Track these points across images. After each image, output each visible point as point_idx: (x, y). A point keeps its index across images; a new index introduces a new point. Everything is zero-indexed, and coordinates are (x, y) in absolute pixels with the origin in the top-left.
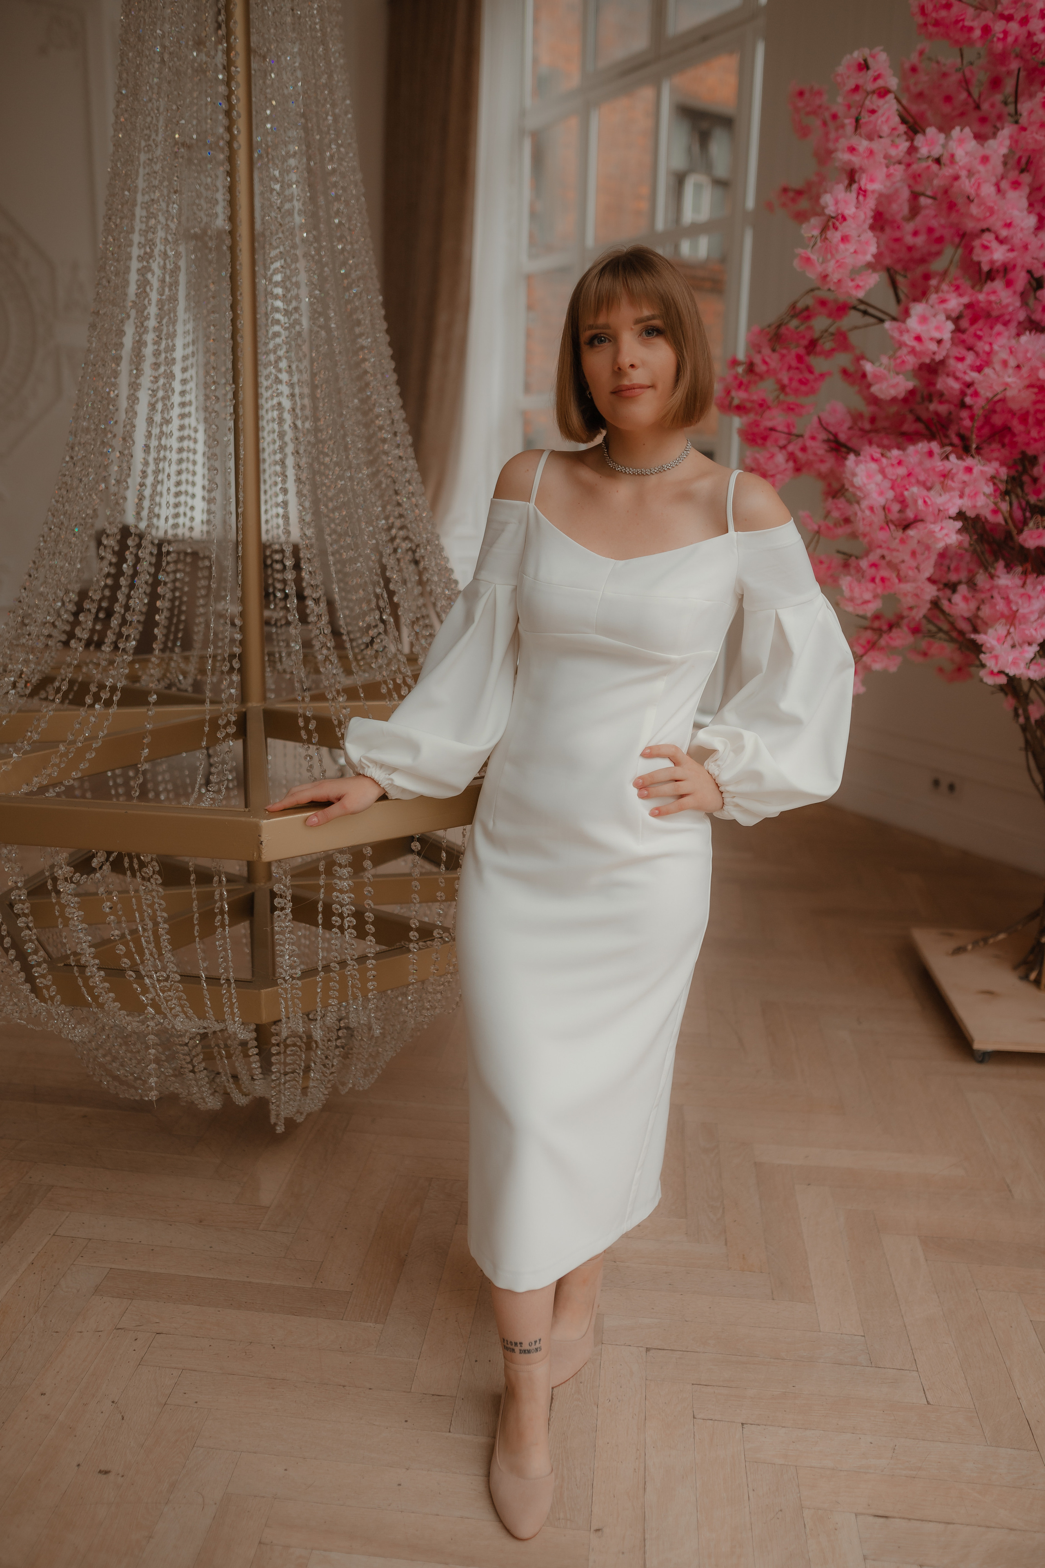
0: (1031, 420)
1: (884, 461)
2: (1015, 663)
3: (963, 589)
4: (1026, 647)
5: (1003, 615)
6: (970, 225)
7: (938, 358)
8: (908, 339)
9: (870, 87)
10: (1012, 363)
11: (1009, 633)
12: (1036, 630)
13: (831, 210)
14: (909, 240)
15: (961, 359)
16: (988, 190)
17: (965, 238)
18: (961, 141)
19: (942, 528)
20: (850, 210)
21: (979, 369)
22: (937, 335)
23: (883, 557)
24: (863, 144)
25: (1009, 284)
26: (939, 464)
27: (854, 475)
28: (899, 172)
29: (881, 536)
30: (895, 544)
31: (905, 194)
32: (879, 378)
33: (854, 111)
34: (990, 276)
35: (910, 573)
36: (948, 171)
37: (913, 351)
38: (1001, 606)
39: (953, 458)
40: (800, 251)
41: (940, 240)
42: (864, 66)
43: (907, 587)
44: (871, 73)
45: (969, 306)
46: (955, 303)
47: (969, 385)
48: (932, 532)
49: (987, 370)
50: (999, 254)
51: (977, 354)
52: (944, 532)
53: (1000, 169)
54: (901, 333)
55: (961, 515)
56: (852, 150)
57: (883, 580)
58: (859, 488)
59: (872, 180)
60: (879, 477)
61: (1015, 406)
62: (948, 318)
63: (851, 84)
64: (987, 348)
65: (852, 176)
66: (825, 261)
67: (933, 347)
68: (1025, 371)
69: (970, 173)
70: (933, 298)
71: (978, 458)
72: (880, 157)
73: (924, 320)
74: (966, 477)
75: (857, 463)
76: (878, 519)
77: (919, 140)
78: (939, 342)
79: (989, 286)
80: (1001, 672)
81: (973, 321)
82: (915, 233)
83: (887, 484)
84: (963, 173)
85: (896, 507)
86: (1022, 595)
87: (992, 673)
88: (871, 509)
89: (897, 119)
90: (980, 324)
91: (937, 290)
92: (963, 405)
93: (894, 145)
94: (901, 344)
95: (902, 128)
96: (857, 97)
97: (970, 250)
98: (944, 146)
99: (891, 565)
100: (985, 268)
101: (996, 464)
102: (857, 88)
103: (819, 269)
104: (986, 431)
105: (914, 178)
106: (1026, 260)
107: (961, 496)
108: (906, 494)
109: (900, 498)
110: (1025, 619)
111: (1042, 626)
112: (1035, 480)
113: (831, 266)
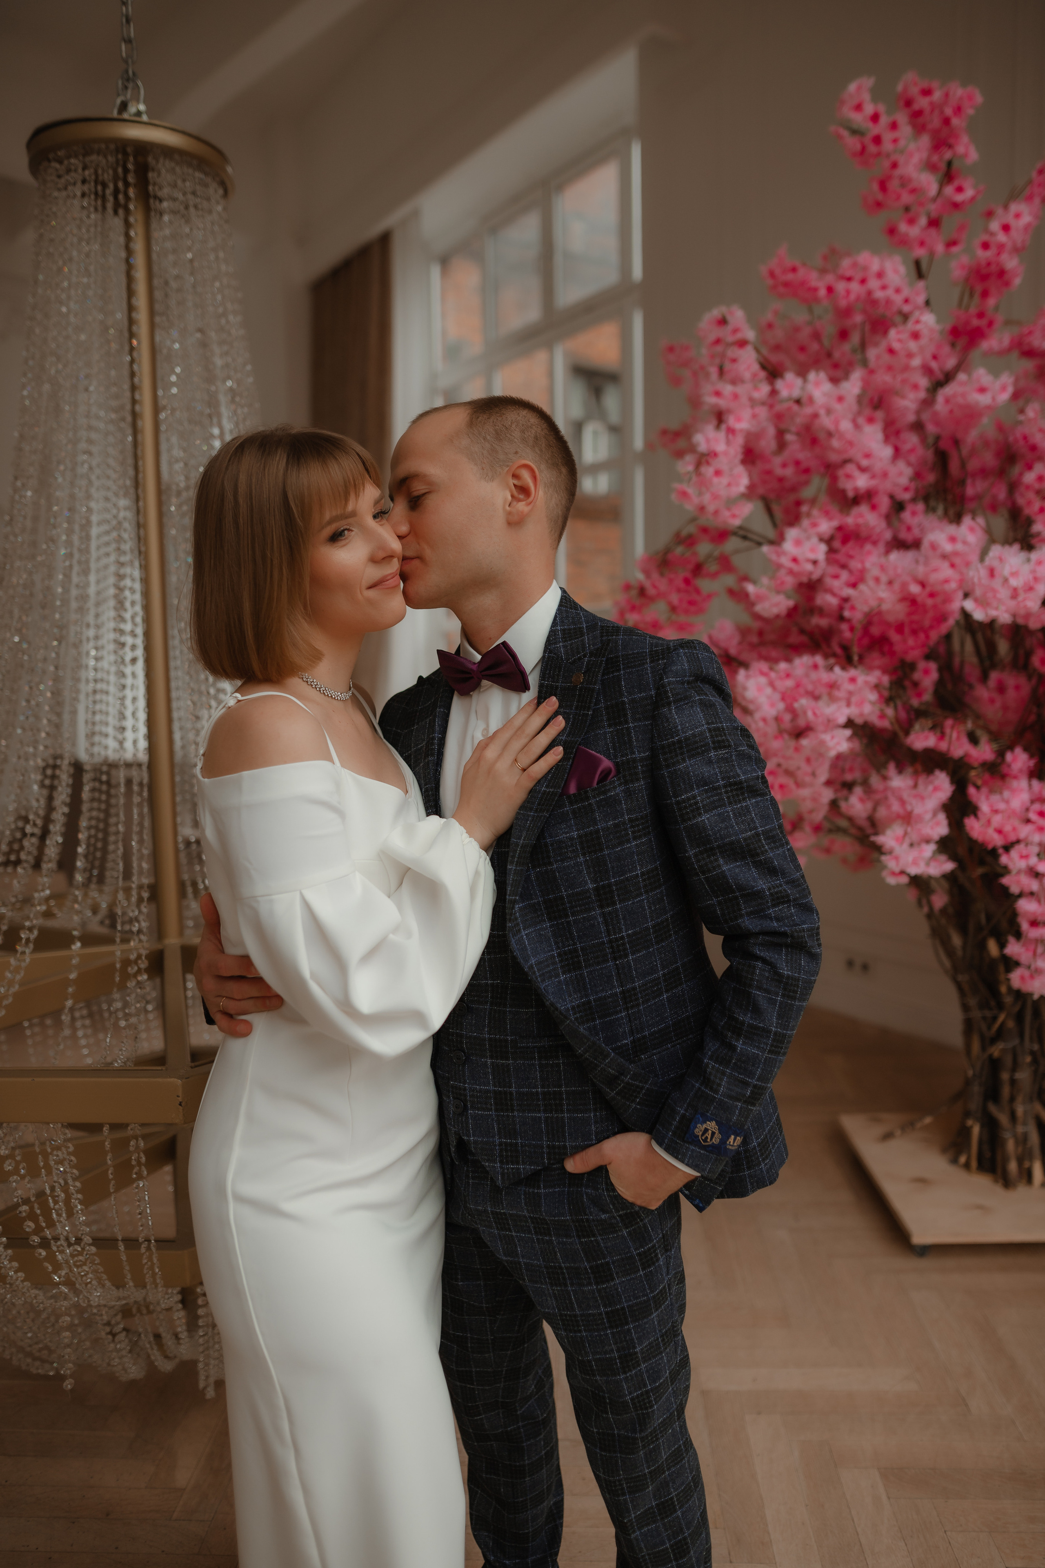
0: (907, 630)
1: (773, 675)
2: (915, 862)
3: (858, 790)
4: (924, 846)
5: (898, 816)
6: (833, 457)
7: (815, 576)
8: (785, 561)
9: (730, 339)
10: (884, 579)
11: (906, 834)
12: (932, 828)
13: (703, 447)
14: (779, 471)
15: (836, 577)
16: (846, 425)
17: (831, 469)
18: (817, 384)
19: (833, 737)
20: (721, 447)
21: (854, 585)
22: (812, 556)
23: (779, 765)
24: (728, 389)
25: (874, 507)
26: (824, 676)
27: (745, 688)
28: (763, 412)
29: (776, 744)
30: (790, 752)
31: (771, 431)
32: (760, 598)
33: (717, 361)
34: (856, 500)
35: (808, 779)
36: (808, 410)
37: (791, 572)
38: (896, 807)
39: (837, 669)
40: (676, 485)
41: (807, 471)
42: (722, 322)
43: (805, 792)
44: (729, 328)
45: (840, 528)
46: (826, 526)
47: (846, 600)
48: (822, 743)
49: (862, 587)
50: (862, 482)
51: (851, 572)
52: (835, 741)
53: (855, 407)
54: (779, 554)
55: (850, 723)
56: (718, 394)
57: (781, 786)
58: (752, 702)
59: (739, 420)
60: (769, 691)
61: (891, 618)
62: (821, 540)
63: (712, 337)
64: (859, 566)
65: (720, 417)
66: (701, 494)
67: (809, 567)
68: (897, 586)
69: (829, 411)
70: (805, 523)
71: (861, 668)
72: (744, 400)
73: (798, 543)
74: (851, 687)
75: (748, 677)
76: (772, 729)
77: (779, 384)
78: (815, 562)
79: (856, 511)
80: (902, 872)
81: (845, 540)
82: (784, 465)
83: (777, 696)
84: (822, 412)
85: (787, 717)
86: (915, 796)
87: (893, 874)
88: (764, 720)
89: (756, 367)
90: (851, 544)
91: (809, 515)
92: (841, 618)
93: (756, 388)
94: (779, 566)
95: (763, 374)
96: (719, 349)
97: (834, 479)
98: (803, 389)
99: (789, 773)
100: (851, 494)
101: (877, 673)
102: (718, 341)
103: (696, 500)
104: (866, 641)
105: (779, 417)
106: (887, 486)
107: (848, 705)
108: (796, 705)
109: (790, 709)
110: (920, 818)
111: (938, 824)
112: (916, 684)
113: (707, 498)
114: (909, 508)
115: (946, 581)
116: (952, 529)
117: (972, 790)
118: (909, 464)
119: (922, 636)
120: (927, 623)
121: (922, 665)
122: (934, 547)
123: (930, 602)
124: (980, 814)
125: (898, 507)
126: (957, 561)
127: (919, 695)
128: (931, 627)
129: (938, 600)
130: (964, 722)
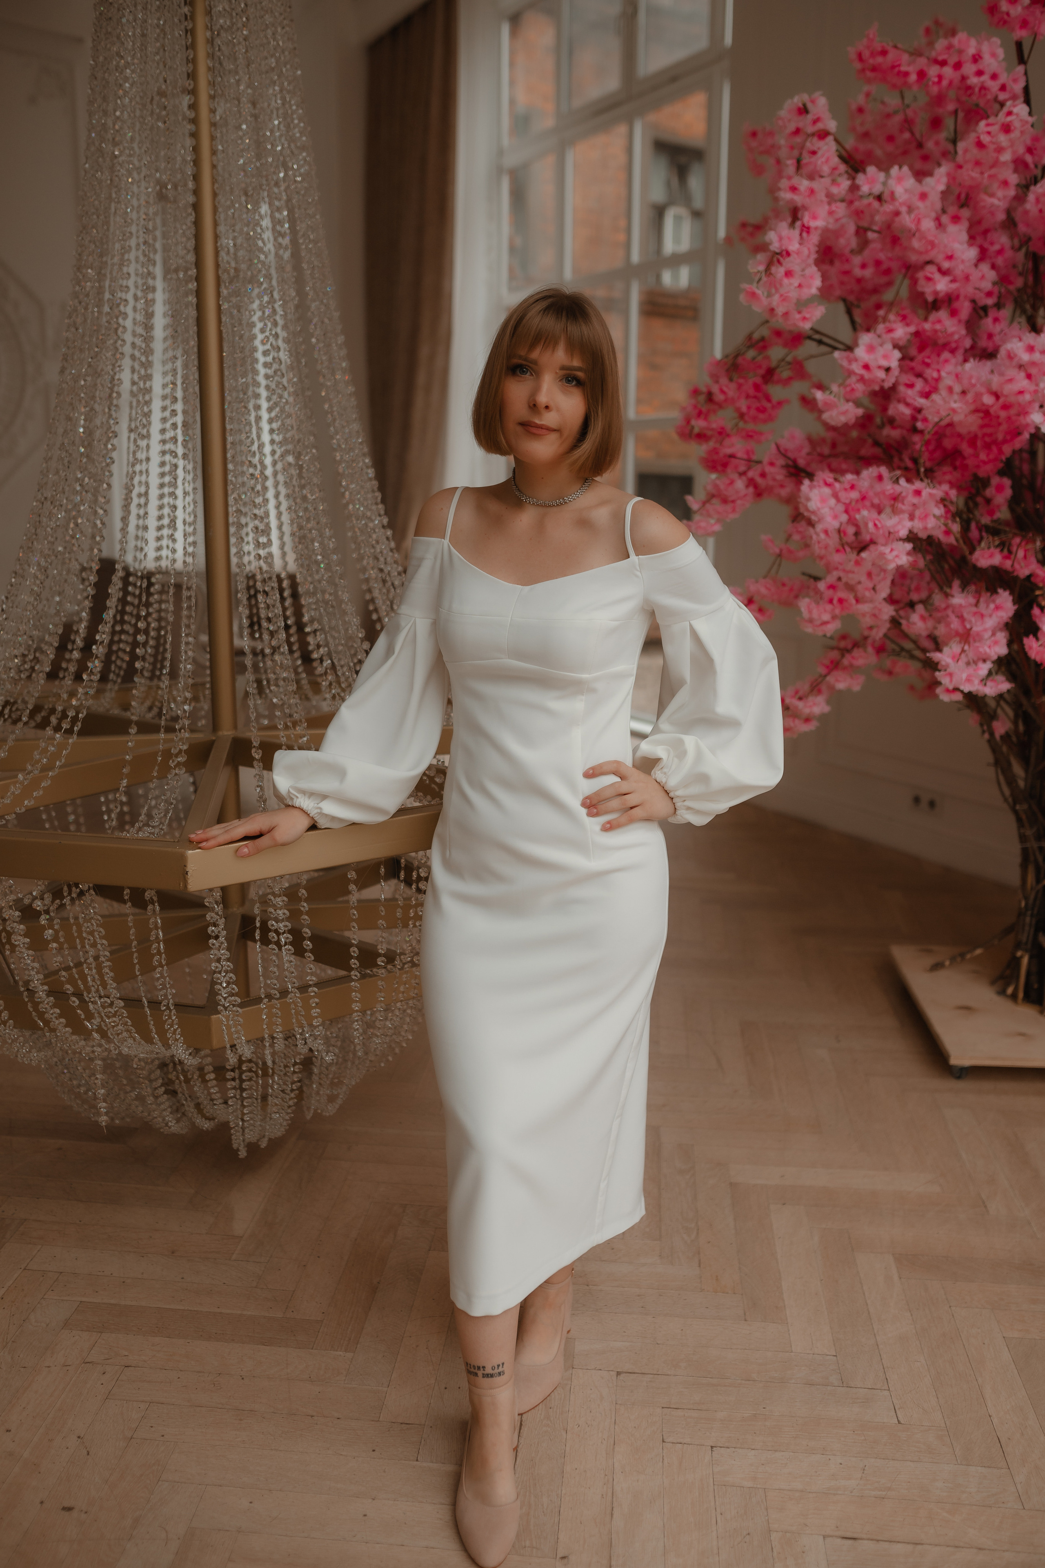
0: (979, 443)
1: (837, 485)
2: (969, 680)
3: (920, 608)
4: (981, 665)
5: (957, 634)
6: (913, 258)
7: (887, 385)
8: (856, 368)
9: (810, 129)
10: (957, 389)
11: (963, 651)
12: (989, 647)
13: (775, 246)
14: (858, 272)
15: (911, 386)
16: (928, 224)
17: (910, 269)
18: (900, 179)
19: (892, 550)
20: (794, 247)
21: (927, 395)
22: (885, 363)
23: (839, 579)
24: (804, 184)
25: (954, 313)
26: (888, 487)
27: (808, 499)
28: (841, 209)
29: (837, 558)
30: (850, 566)
31: (851, 229)
32: (829, 406)
33: (796, 153)
34: (935, 305)
35: (867, 594)
36: (888, 208)
37: (862, 379)
38: (955, 624)
39: (902, 481)
40: (745, 286)
41: (888, 272)
42: (803, 110)
43: (865, 608)
44: (810, 117)
45: (917, 334)
46: (901, 332)
47: (919, 410)
48: (882, 555)
49: (934, 396)
50: (942, 285)
51: (926, 380)
52: (895, 553)
53: (938, 206)
54: (850, 361)
55: (912, 537)
56: (794, 189)
57: (841, 601)
58: (814, 513)
59: (814, 217)
60: (832, 502)
61: (963, 431)
62: (896, 346)
63: (792, 127)
64: (935, 375)
65: (795, 214)
66: (770, 295)
67: (881, 374)
68: (970, 397)
69: (910, 209)
70: (881, 328)
71: (927, 481)
72: (821, 196)
73: (871, 349)
74: (915, 500)
75: (811, 488)
76: (833, 541)
77: (861, 179)
78: (888, 370)
79: (933, 316)
80: (956, 689)
81: (921, 348)
82: (864, 266)
83: (841, 508)
84: (904, 209)
85: (851, 530)
86: (975, 614)
87: (948, 691)
88: (826, 532)
89: (836, 160)
90: (927, 352)
91: (885, 319)
92: (915, 430)
93: (834, 182)
94: (850, 373)
95: (843, 168)
96: (798, 140)
97: (914, 282)
98: (885, 184)
99: (850, 588)
100: (930, 298)
101: (945, 487)
102: (797, 131)
103: (765, 301)
104: (938, 455)
105: (858, 214)
106: (969, 290)
107: (912, 518)
108: (857, 516)
109: (852, 521)
110: (979, 637)
111: (996, 643)
112: (988, 501)
113: (776, 300)
114: (992, 313)
115: (1021, 392)
116: (1030, 338)
117: (1036, 611)
118: (993, 267)
119: (995, 449)
120: (1000, 437)
121: (995, 481)
122: (1010, 356)
123: (1003, 414)
124: (1039, 634)
125: (980, 311)
126: (1033, 371)
127: (991, 513)
128: (1005, 441)
129: (1012, 412)
130: (1034, 542)
